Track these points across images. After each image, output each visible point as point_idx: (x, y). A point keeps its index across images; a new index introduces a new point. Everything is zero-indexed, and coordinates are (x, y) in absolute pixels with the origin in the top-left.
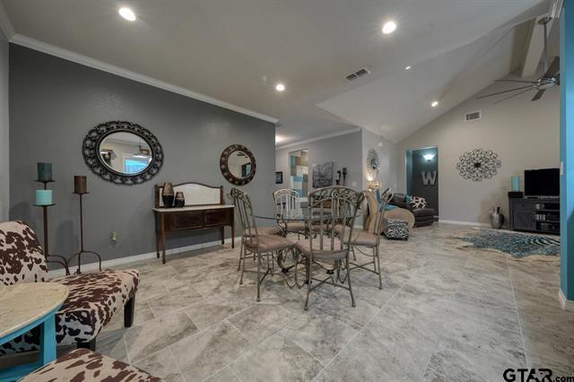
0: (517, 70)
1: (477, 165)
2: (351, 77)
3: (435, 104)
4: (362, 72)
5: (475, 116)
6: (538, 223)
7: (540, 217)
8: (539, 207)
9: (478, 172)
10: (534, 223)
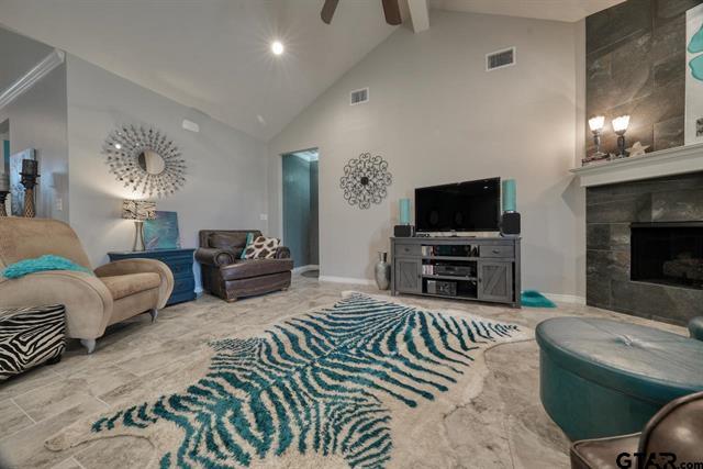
1: (365, 181)
6: (425, 280)
7: (428, 270)
8: (424, 251)
9: (365, 192)
10: (420, 282)
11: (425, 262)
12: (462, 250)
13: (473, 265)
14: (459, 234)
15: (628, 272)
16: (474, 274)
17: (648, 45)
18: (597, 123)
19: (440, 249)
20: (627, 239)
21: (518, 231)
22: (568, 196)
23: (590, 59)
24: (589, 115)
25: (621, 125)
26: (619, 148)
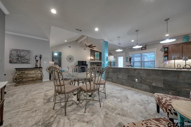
0: (77, 41)
1: (70, 59)
2: (77, 29)
3: (66, 41)
4: (81, 31)
5: (70, 47)
7: (80, 70)
8: (80, 68)
12: (83, 68)
14: (83, 66)
16: (84, 70)
18: (91, 58)
21: (87, 66)
22: (89, 63)
23: (91, 52)
25: (93, 58)
26: (92, 60)
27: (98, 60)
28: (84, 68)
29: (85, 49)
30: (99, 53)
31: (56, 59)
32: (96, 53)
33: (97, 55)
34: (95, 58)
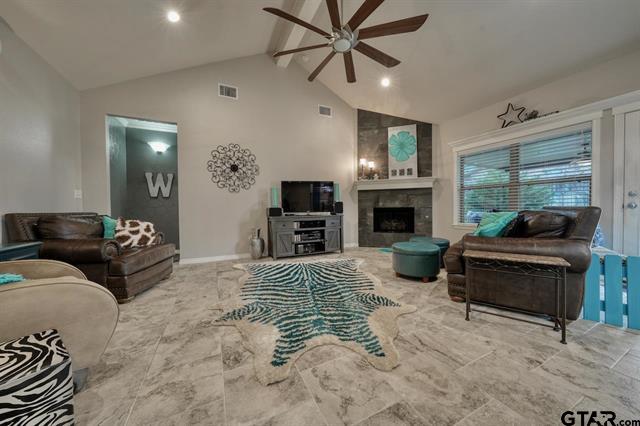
1: (234, 168)
5: (230, 92)
6: (296, 245)
7: (297, 238)
8: (296, 226)
9: (234, 178)
10: (293, 246)
11: (297, 233)
12: (315, 224)
13: (322, 232)
14: (311, 214)
15: (372, 228)
16: (323, 236)
17: (378, 134)
18: (363, 162)
19: (303, 224)
20: (371, 215)
21: (342, 211)
22: (351, 193)
23: (359, 130)
24: (359, 158)
25: (371, 165)
26: (370, 175)
27: (410, 172)
28: (323, 223)
29: (324, 111)
30: (412, 130)
31: (160, 177)
32: (393, 132)
33: (402, 146)
34: (386, 165)
